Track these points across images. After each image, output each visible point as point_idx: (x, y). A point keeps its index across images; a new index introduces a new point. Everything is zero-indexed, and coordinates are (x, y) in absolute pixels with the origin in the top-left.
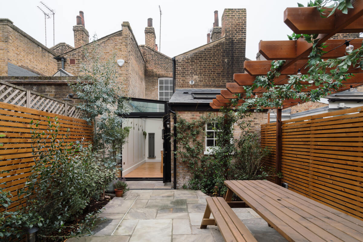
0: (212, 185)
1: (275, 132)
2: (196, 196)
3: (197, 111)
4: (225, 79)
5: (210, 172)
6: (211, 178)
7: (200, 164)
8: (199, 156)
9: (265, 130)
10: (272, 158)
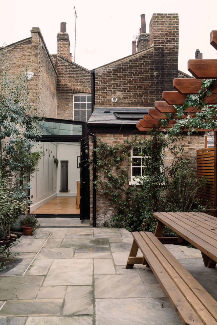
0: (138, 222)
2: (120, 234)
3: (121, 133)
5: (136, 207)
6: (137, 214)
7: (124, 196)
8: (124, 187)
9: (202, 157)
10: (210, 189)
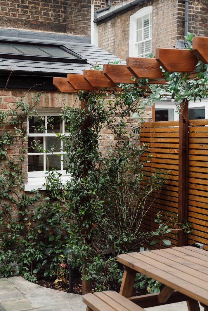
0: (45, 262)
1: (177, 141)
3: (9, 89)
4: (50, 8)
5: (39, 231)
6: (41, 246)
7: (14, 213)
8: (14, 195)
9: (151, 135)
